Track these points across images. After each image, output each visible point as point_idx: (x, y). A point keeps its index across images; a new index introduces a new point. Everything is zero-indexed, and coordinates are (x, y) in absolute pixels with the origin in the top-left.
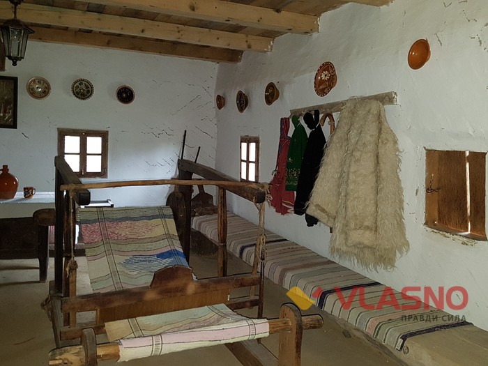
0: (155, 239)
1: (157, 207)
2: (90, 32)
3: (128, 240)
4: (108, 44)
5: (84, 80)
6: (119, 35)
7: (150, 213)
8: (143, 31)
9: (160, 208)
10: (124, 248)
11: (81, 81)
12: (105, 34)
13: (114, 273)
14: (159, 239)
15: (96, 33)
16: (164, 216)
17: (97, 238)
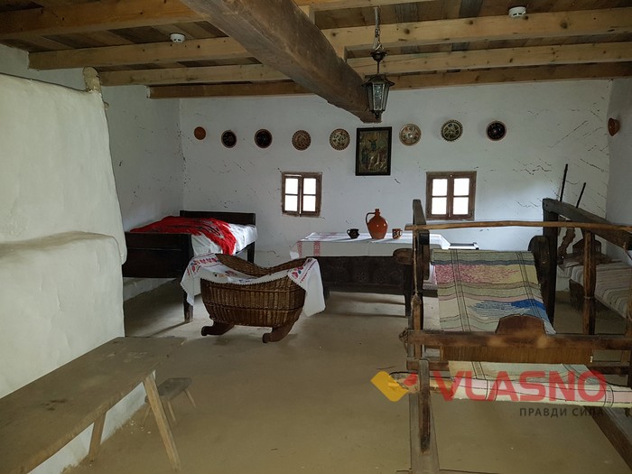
0: (512, 286)
1: (516, 252)
2: (459, 71)
3: (480, 284)
4: (477, 80)
5: (453, 121)
6: (489, 69)
7: (507, 258)
8: (511, 61)
9: (520, 253)
10: (476, 291)
11: (450, 123)
12: (473, 70)
13: (463, 316)
14: (515, 286)
15: (464, 71)
16: (523, 262)
17: (449, 279)
